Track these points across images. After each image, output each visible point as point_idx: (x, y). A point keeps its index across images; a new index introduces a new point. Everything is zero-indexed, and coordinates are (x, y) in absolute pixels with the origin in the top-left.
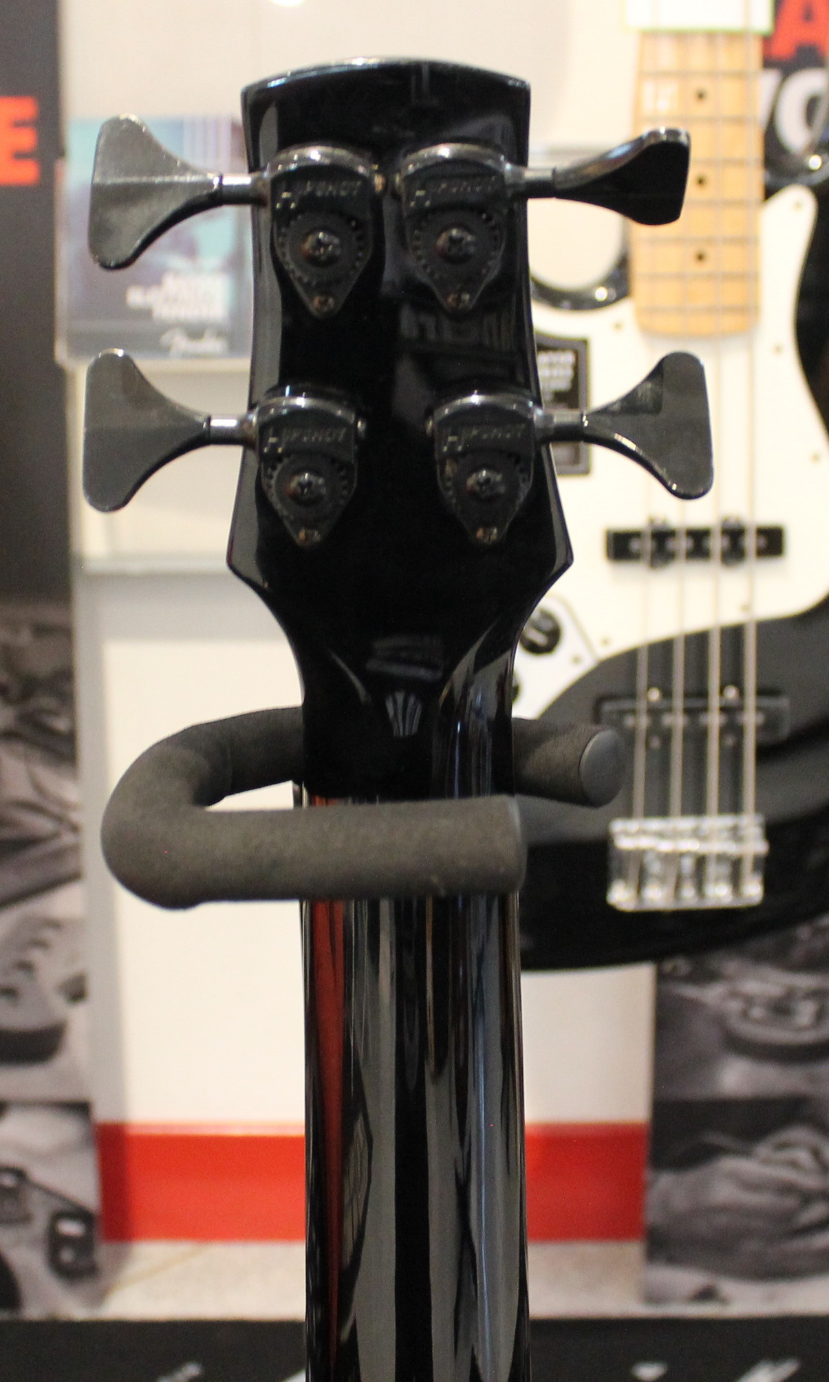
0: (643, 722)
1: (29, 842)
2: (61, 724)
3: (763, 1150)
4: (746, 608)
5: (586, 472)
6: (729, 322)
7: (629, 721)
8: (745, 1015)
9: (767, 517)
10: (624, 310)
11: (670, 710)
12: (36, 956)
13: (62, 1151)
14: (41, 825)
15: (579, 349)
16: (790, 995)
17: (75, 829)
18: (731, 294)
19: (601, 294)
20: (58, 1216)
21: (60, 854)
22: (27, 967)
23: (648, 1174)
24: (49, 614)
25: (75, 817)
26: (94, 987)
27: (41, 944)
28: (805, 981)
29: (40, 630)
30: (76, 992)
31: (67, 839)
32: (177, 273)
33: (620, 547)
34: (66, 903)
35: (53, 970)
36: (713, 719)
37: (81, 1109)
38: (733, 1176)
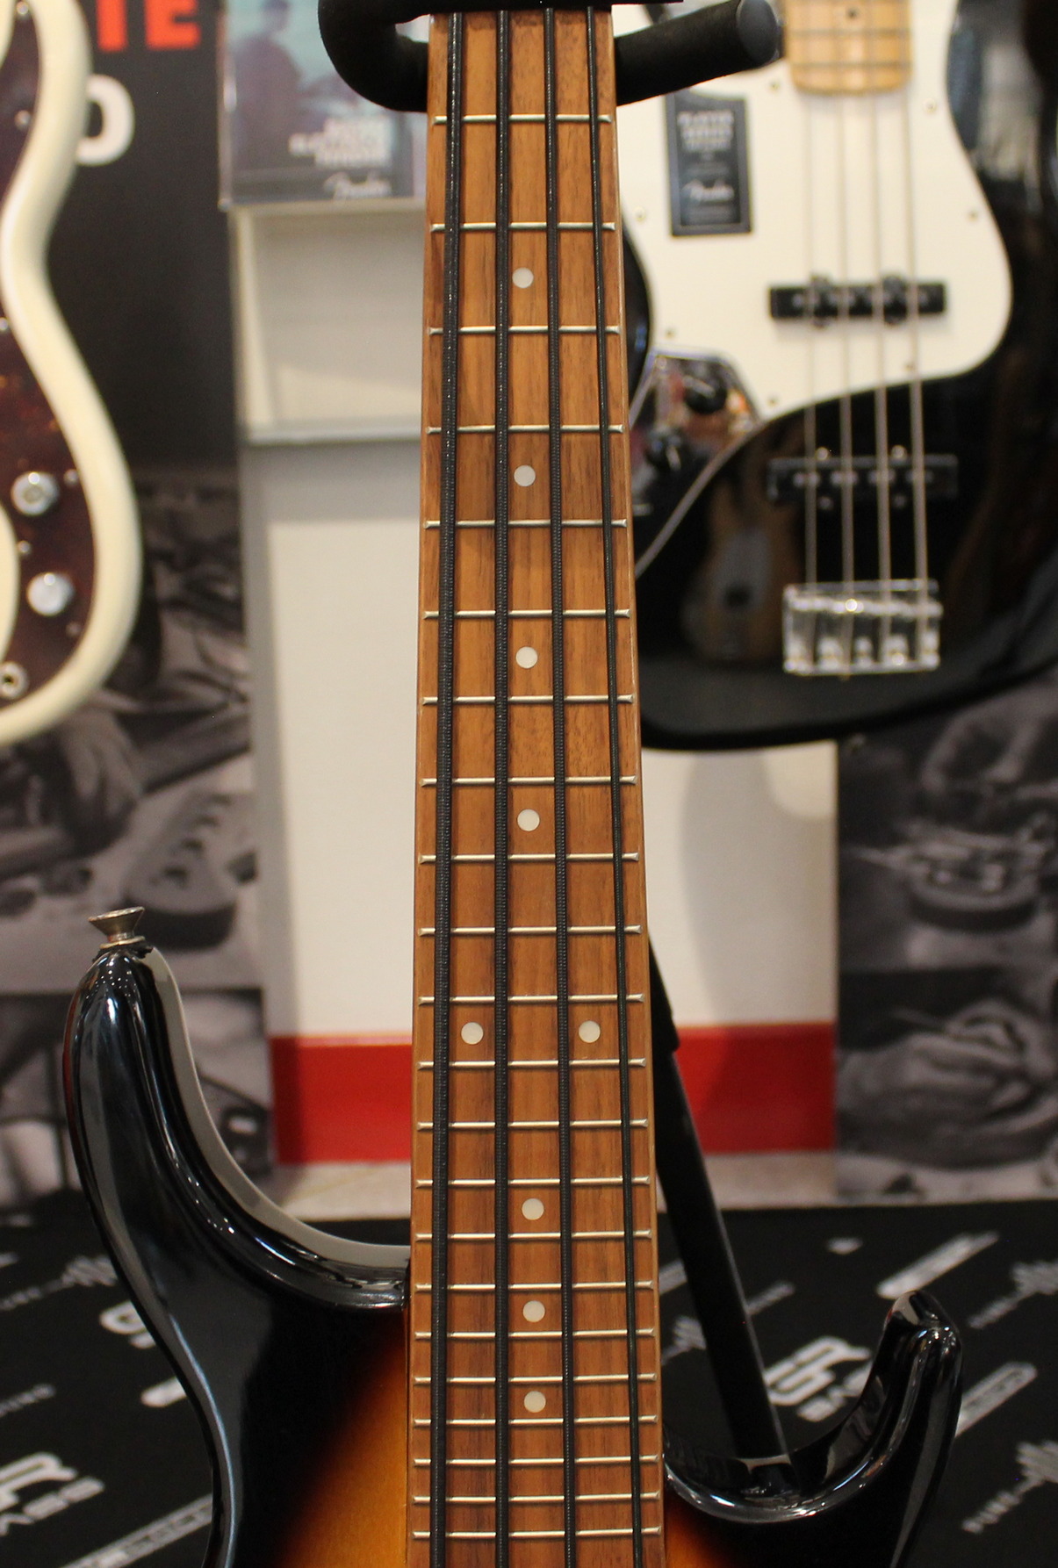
0: (814, 479)
1: (197, 714)
2: (228, 591)
3: (955, 1026)
4: (911, 366)
5: (748, 229)
6: (882, 78)
7: (799, 480)
8: (930, 879)
9: (926, 271)
10: (778, 71)
11: (839, 468)
12: (204, 834)
13: (235, 1041)
14: (209, 696)
15: (737, 109)
16: (976, 857)
17: (243, 699)
18: (884, 50)
20: (228, 1114)
21: (228, 726)
22: (195, 846)
23: (837, 1054)
24: (215, 479)
25: (243, 687)
26: (264, 864)
27: (210, 821)
28: (990, 843)
29: (207, 495)
30: (246, 871)
31: (236, 709)
32: (339, 118)
33: (784, 304)
34: (236, 777)
35: (221, 848)
36: (883, 478)
37: (252, 997)
38: (924, 1055)
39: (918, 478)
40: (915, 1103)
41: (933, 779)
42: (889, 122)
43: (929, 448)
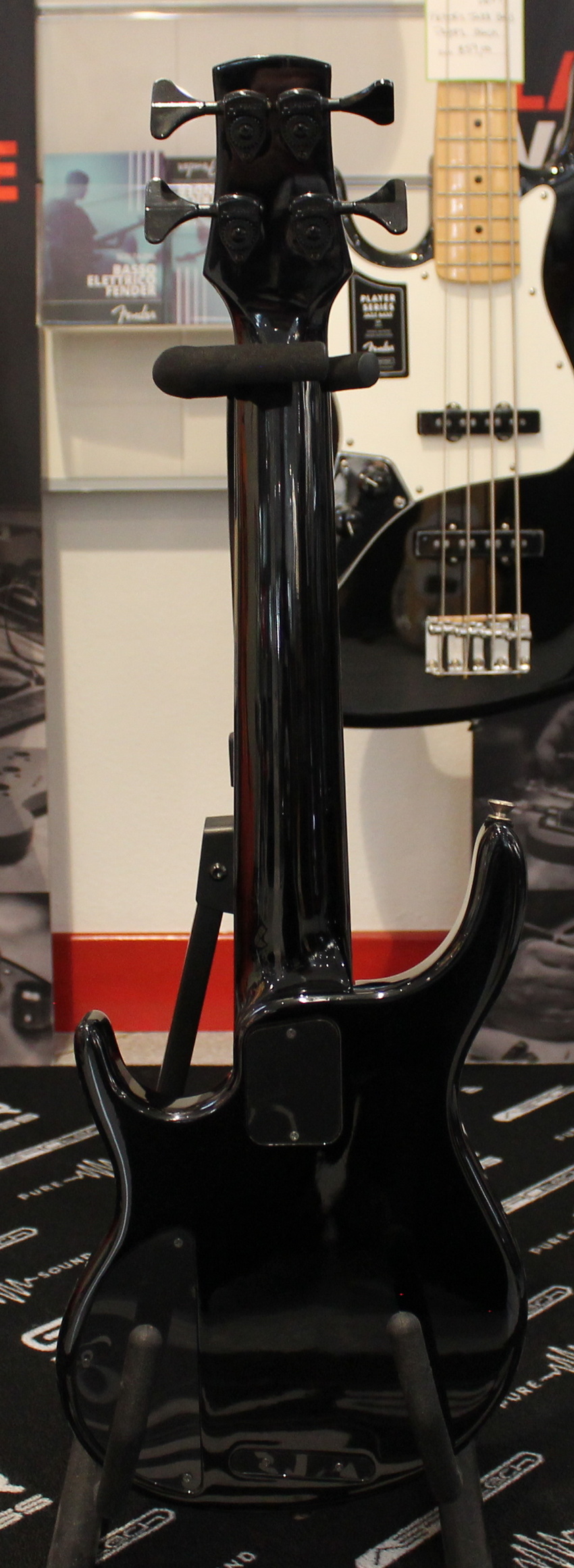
0: (446, 544)
1: (7, 691)
2: (32, 601)
3: (558, 934)
4: (513, 469)
5: (406, 374)
6: (499, 273)
7: (436, 544)
8: (542, 824)
9: (526, 405)
10: (429, 267)
11: (463, 537)
12: (10, 779)
13: (27, 932)
14: (16, 678)
15: (400, 292)
17: (40, 681)
18: (500, 255)
19: (414, 257)
20: (21, 987)
21: (29, 700)
24: (23, 519)
25: (41, 671)
26: (52, 803)
27: (14, 770)
29: (16, 531)
30: (39, 807)
31: (35, 688)
32: (122, 264)
33: (428, 424)
34: (33, 738)
35: (21, 790)
36: (493, 544)
37: (41, 900)
38: (534, 953)
39: (517, 543)
40: (528, 990)
41: (545, 751)
42: (502, 302)
43: (523, 526)
